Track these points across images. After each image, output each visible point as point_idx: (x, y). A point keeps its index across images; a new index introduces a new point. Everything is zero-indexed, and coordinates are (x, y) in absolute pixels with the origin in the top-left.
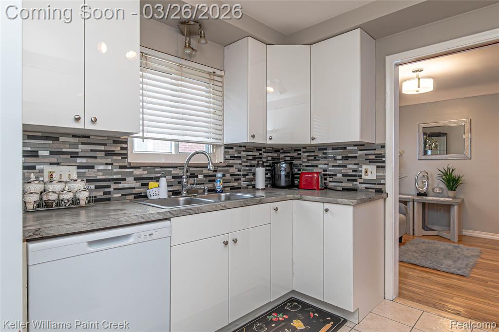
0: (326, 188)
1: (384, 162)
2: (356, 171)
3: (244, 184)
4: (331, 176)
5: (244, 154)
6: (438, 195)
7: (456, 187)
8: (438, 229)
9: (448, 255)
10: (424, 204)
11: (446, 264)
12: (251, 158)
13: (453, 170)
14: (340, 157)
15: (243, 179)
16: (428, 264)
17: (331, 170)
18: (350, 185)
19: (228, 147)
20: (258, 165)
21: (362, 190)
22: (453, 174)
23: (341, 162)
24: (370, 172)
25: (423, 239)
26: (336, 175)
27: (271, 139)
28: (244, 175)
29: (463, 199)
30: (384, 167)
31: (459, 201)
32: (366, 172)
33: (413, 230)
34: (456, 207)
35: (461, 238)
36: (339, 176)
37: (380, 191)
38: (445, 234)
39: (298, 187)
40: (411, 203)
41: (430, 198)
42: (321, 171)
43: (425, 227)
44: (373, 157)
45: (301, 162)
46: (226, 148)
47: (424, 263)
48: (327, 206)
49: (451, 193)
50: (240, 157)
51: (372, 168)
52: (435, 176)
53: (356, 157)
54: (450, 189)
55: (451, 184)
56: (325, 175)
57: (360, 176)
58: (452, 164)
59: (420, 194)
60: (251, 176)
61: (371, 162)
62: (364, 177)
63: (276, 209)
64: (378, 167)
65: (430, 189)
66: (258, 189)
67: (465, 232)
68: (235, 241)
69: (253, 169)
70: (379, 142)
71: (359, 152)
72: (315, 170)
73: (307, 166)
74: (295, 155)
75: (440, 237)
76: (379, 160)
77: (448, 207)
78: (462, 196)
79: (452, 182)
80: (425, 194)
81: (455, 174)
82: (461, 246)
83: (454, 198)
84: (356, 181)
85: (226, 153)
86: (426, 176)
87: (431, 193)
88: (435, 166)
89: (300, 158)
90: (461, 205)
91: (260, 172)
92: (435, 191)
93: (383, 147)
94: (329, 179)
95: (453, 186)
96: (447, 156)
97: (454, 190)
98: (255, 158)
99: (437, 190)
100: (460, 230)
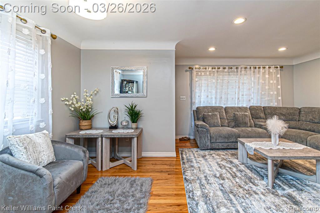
6: (124, 128)
7: (137, 120)
13: (135, 107)
22: (135, 109)
29: (142, 130)
31: (138, 132)
33: (102, 161)
38: (128, 162)
40: (100, 139)
49: (134, 125)
54: (133, 122)
55: (134, 118)
58: (135, 101)
65: (119, 123)
67: (144, 154)
79: (135, 115)
80: (115, 127)
81: (137, 109)
83: (136, 129)
86: (116, 111)
87: (120, 126)
92: (123, 124)
95: (135, 119)
96: (132, 95)
97: (136, 122)
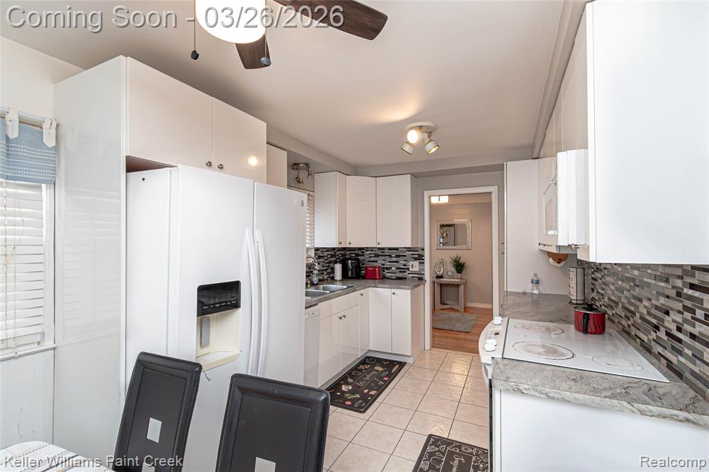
0: (384, 277)
1: (424, 259)
2: (405, 265)
3: (326, 277)
4: (388, 269)
5: (326, 254)
6: (451, 277)
7: (462, 271)
8: (451, 304)
9: (458, 320)
10: (441, 284)
11: (458, 327)
12: (329, 256)
13: (460, 258)
14: (394, 256)
15: (325, 273)
16: (447, 327)
17: (387, 265)
18: (401, 275)
19: (317, 249)
20: (336, 262)
21: (409, 279)
22: (460, 261)
23: (395, 259)
24: (415, 266)
25: (442, 312)
26: (391, 268)
27: (350, 243)
28: (326, 270)
29: (466, 280)
30: (423, 263)
31: (464, 281)
32: (412, 266)
34: (462, 286)
35: (466, 309)
36: (394, 268)
37: (421, 279)
38: (455, 307)
39: (364, 278)
41: (444, 280)
42: (380, 265)
43: (442, 303)
44: (417, 256)
45: (364, 258)
46: (315, 250)
47: (443, 327)
48: (393, 290)
49: (459, 275)
50: (323, 257)
51: (416, 263)
52: (448, 262)
53: (405, 256)
54: (458, 273)
56: (383, 268)
57: (408, 269)
58: (459, 253)
59: (438, 277)
60: (329, 271)
61: (415, 259)
62: (411, 269)
63: (362, 295)
64: (420, 263)
65: (445, 273)
66: (336, 280)
67: (469, 305)
68: (345, 316)
69: (331, 265)
70: (420, 246)
71: (407, 253)
72: (375, 264)
73: (369, 261)
74: (360, 252)
75: (452, 309)
76: (420, 258)
77: (457, 286)
78: (465, 278)
79: (459, 266)
80: (441, 277)
81: (462, 261)
82: (466, 314)
83: (461, 279)
84: (405, 272)
85: (315, 254)
86: (442, 262)
87: (445, 276)
88: (448, 255)
89: (363, 255)
90: (465, 284)
91: (338, 267)
92: (448, 274)
93: (423, 249)
94: (386, 271)
95: (460, 270)
96: (456, 247)
97: (461, 273)
98: (332, 256)
99: (450, 273)
100: (465, 304)
